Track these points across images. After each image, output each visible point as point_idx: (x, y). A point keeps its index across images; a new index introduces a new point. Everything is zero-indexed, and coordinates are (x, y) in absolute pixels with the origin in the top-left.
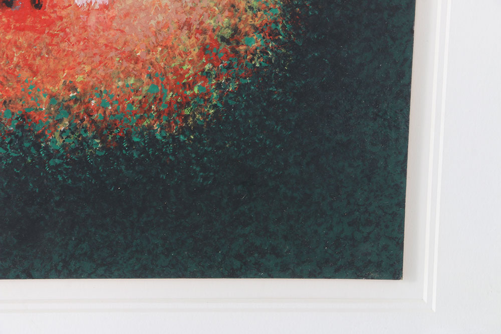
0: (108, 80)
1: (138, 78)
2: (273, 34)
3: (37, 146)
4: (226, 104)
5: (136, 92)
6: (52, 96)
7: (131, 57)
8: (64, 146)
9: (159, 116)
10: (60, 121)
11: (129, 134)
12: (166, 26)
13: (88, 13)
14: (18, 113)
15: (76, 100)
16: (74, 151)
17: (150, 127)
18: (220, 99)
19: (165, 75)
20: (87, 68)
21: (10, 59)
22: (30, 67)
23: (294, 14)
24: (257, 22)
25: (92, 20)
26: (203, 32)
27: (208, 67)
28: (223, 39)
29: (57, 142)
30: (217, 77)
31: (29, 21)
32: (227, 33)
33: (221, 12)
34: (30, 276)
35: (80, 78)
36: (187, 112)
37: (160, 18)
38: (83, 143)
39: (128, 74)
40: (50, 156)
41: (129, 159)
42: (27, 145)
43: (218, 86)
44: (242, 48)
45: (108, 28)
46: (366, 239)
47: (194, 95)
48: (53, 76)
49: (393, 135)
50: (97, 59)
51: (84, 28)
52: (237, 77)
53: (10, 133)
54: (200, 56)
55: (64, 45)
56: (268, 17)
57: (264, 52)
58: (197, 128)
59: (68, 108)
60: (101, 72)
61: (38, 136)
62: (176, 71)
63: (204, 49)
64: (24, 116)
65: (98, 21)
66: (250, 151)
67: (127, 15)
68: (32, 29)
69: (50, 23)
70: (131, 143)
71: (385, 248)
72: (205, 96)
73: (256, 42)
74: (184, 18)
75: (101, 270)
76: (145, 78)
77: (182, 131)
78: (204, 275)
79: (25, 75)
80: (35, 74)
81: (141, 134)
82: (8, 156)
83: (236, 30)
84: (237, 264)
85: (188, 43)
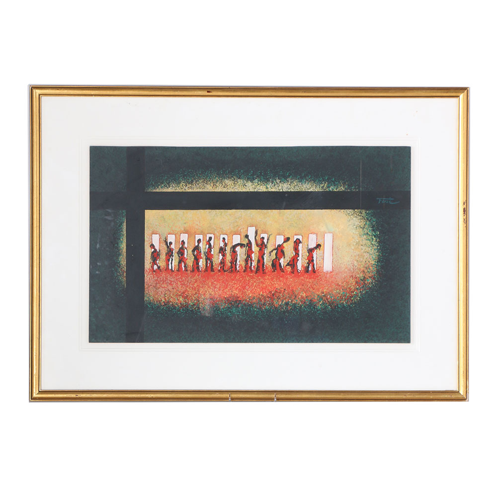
0: (332, 291)
1: (340, 290)
2: (374, 278)
3: (314, 308)
4: (362, 297)
5: (339, 294)
6: (318, 295)
7: (338, 285)
8: (321, 308)
9: (345, 300)
10: (320, 301)
11: (337, 305)
12: (347, 277)
13: (327, 274)
14: (309, 300)
15: (324, 296)
16: (324, 309)
17: (343, 303)
18: (361, 295)
19: (346, 289)
20: (327, 288)
21: (308, 286)
22: (313, 288)
23: (379, 273)
24: (370, 275)
25: (328, 275)
26: (356, 278)
27: (357, 287)
28: (361, 280)
29: (319, 307)
30: (360, 289)
31: (312, 276)
32: (362, 278)
33: (361, 273)
34: (313, 342)
35: (325, 290)
36: (352, 299)
37: (345, 275)
38: (326, 307)
39: (337, 289)
40: (318, 311)
41: (338, 311)
42: (312, 308)
43: (360, 292)
44: (366, 282)
45: (332, 277)
46: (400, 333)
47: (354, 294)
48: (318, 290)
49: (406, 304)
50: (329, 285)
51: (326, 277)
52: (365, 290)
53: (308, 305)
54: (355, 284)
55: (321, 282)
56: (373, 274)
57: (372, 283)
58: (355, 303)
59: (322, 298)
60: (330, 289)
61: (315, 305)
62: (349, 288)
63: (356, 282)
64: (311, 300)
65: (330, 276)
66: (369, 309)
67: (337, 274)
68: (313, 278)
69: (318, 277)
70: (338, 307)
71: (406, 335)
72: (357, 295)
73: (370, 280)
74: (351, 274)
75: (331, 341)
76: (341, 290)
77: (351, 304)
78: (358, 342)
79: (311, 290)
80: (314, 290)
81: (341, 305)
82: (307, 311)
83: (364, 277)
84: (367, 339)
85: (352, 281)
